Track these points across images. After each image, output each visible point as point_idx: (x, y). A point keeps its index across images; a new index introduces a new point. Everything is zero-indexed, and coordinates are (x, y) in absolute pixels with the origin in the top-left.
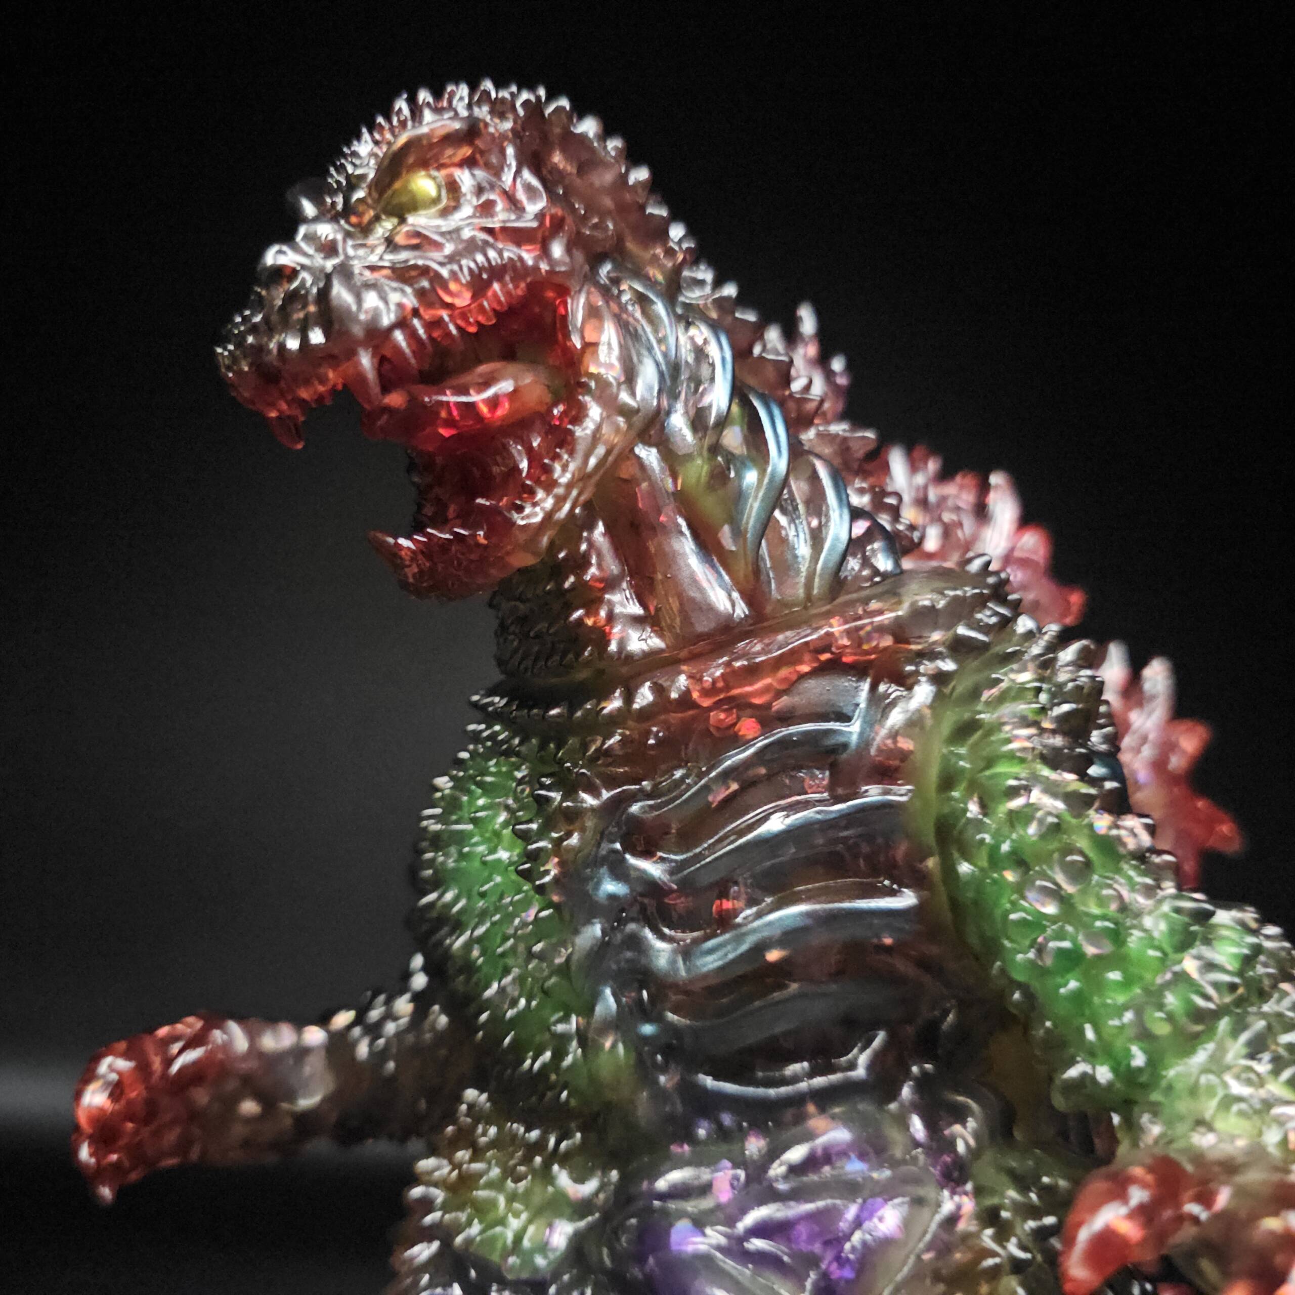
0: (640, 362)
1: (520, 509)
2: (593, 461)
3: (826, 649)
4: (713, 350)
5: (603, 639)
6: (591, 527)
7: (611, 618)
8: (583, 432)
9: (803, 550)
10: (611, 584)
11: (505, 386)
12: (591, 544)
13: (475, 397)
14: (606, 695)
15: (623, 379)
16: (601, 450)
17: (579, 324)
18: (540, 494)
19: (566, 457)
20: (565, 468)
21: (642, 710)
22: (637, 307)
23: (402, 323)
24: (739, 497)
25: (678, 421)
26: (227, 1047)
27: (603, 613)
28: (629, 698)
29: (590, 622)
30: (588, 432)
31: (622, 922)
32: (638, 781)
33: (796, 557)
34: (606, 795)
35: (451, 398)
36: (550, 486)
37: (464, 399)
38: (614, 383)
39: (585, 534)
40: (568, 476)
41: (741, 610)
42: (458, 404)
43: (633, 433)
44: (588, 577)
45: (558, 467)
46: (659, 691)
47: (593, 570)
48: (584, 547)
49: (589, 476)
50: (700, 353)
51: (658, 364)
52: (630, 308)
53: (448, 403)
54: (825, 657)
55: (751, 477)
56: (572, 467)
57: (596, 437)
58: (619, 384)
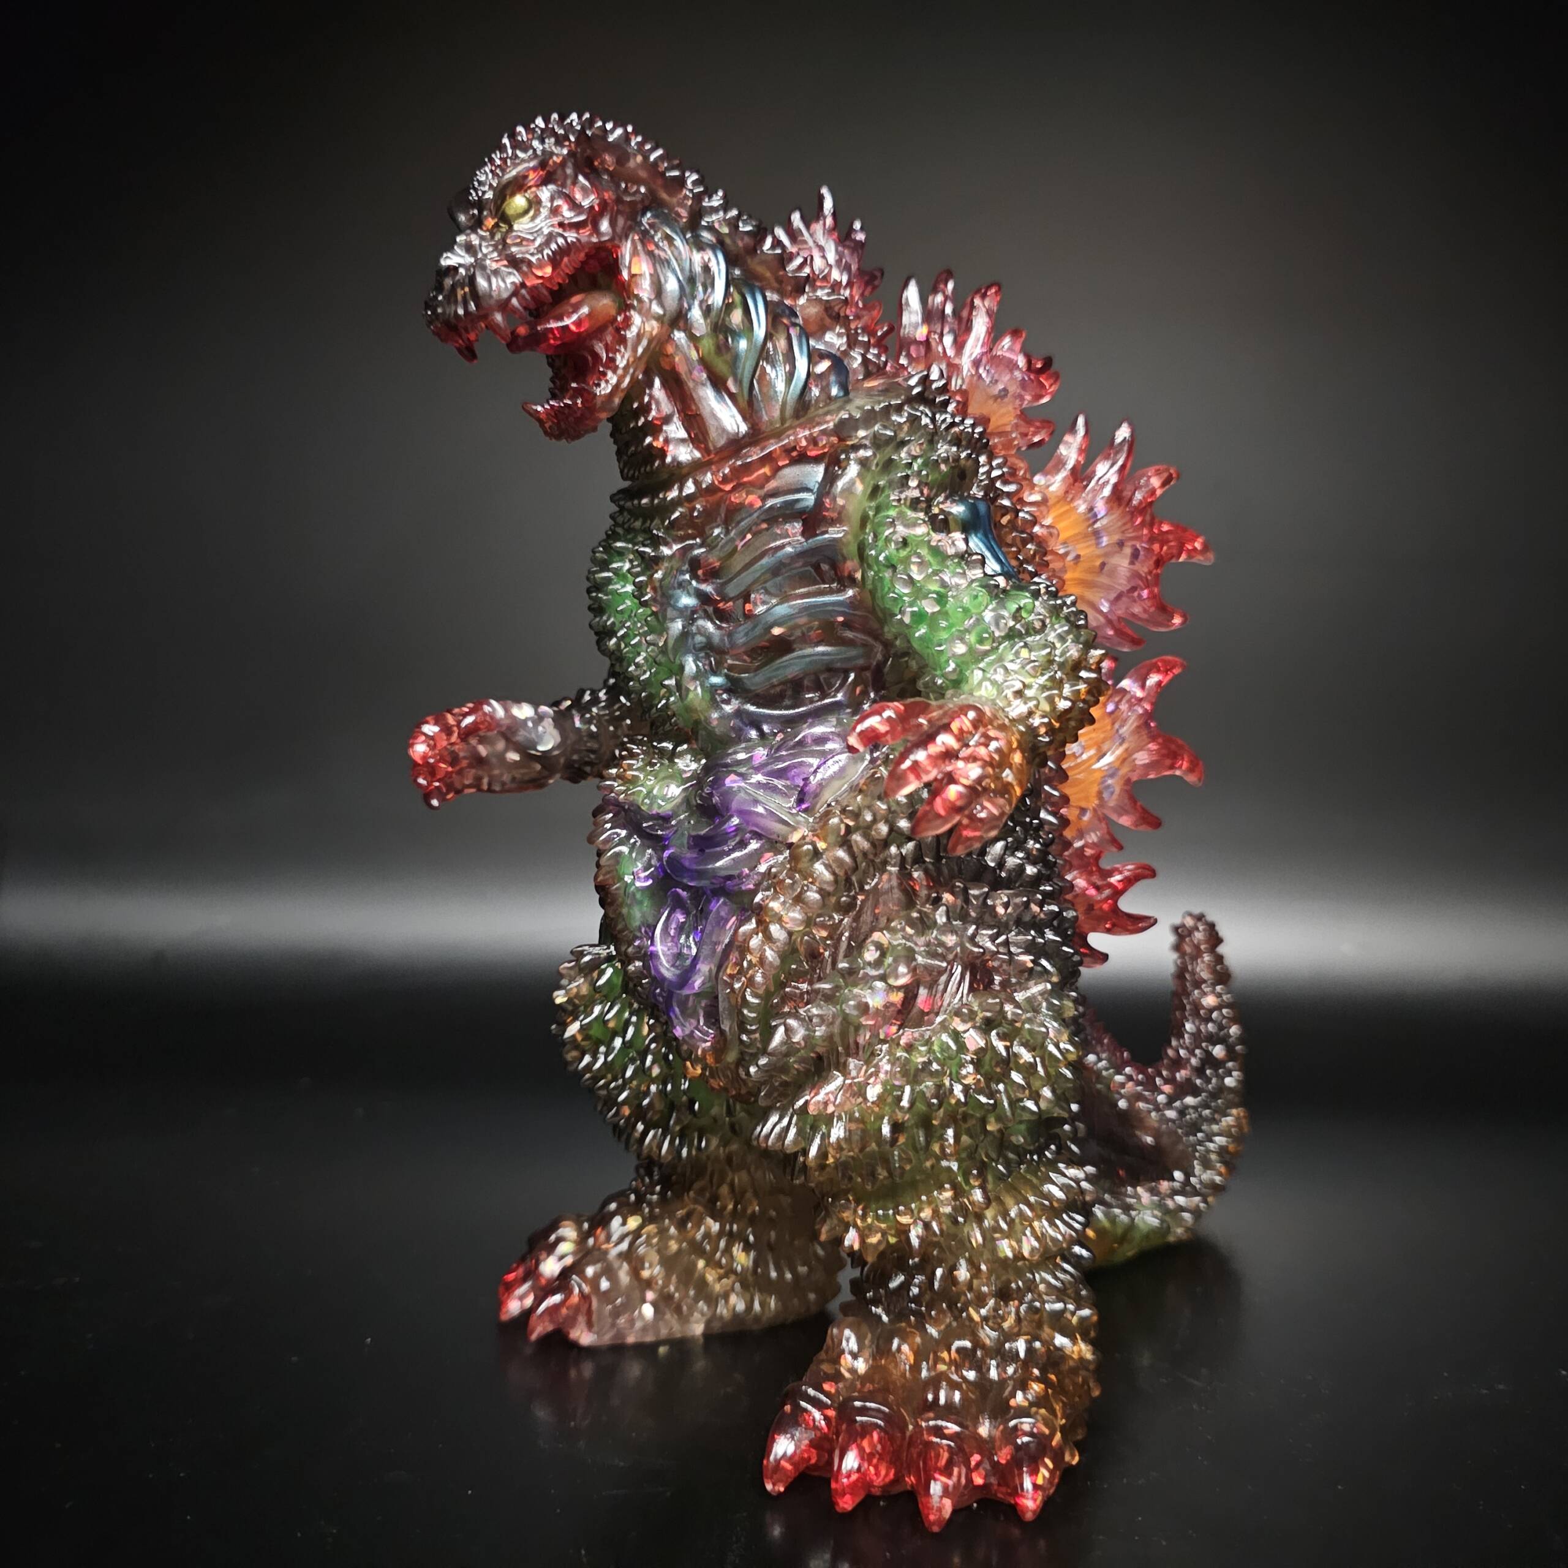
0: (666, 281)
1: (599, 385)
2: (640, 350)
3: (794, 448)
4: (713, 265)
5: (663, 453)
6: (651, 385)
7: (667, 441)
8: (631, 334)
9: (780, 386)
10: (667, 420)
11: (585, 310)
12: (651, 396)
13: (567, 322)
14: (669, 488)
15: (653, 297)
16: (645, 342)
17: (627, 264)
18: (610, 374)
19: (623, 350)
20: (623, 357)
21: (688, 495)
22: (665, 242)
23: (515, 293)
24: (736, 357)
25: (696, 314)
26: (492, 716)
27: (661, 439)
28: (681, 490)
29: (655, 444)
30: (634, 333)
31: (694, 620)
32: (695, 539)
33: (776, 392)
34: (676, 547)
35: (553, 325)
36: (615, 369)
37: (560, 324)
38: (646, 300)
39: (647, 391)
40: (625, 362)
41: (744, 428)
42: (557, 328)
43: (666, 327)
44: (650, 418)
45: (618, 357)
46: (697, 483)
47: (653, 413)
48: (646, 399)
49: (640, 358)
50: (706, 268)
51: (679, 281)
52: (661, 244)
53: (552, 329)
54: (794, 454)
55: (743, 344)
56: (626, 356)
57: (639, 337)
58: (651, 301)
